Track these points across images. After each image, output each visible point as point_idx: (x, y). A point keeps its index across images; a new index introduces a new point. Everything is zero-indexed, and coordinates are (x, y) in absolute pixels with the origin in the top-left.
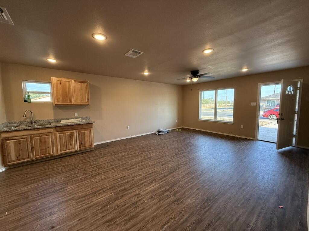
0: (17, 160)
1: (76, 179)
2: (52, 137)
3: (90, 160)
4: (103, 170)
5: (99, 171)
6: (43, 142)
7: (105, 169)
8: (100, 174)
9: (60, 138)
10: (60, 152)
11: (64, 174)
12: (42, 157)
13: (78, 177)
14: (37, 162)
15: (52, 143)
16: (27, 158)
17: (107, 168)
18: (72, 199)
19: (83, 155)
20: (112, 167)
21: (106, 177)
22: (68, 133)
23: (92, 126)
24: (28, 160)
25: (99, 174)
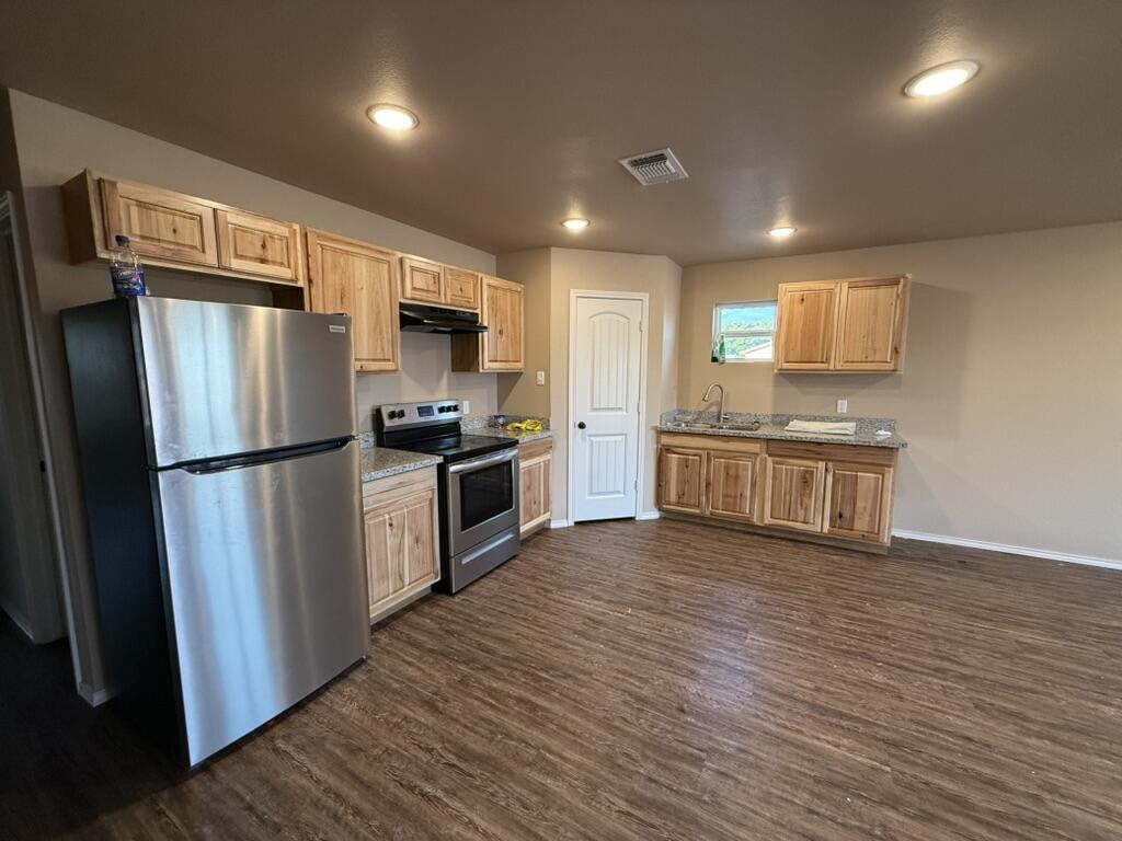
0: (678, 504)
1: (785, 624)
2: (754, 466)
3: (855, 589)
4: (892, 652)
5: (874, 648)
6: (732, 477)
7: (900, 654)
8: (870, 658)
9: (774, 477)
10: (768, 520)
11: (758, 590)
12: (724, 516)
13: (791, 621)
14: (714, 524)
15: (753, 485)
16: (694, 506)
17: (913, 658)
18: (749, 676)
19: (835, 557)
20: (937, 663)
21: (888, 685)
22: (799, 465)
23: (890, 460)
24: (697, 511)
25: (868, 657)
